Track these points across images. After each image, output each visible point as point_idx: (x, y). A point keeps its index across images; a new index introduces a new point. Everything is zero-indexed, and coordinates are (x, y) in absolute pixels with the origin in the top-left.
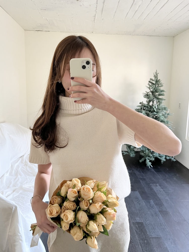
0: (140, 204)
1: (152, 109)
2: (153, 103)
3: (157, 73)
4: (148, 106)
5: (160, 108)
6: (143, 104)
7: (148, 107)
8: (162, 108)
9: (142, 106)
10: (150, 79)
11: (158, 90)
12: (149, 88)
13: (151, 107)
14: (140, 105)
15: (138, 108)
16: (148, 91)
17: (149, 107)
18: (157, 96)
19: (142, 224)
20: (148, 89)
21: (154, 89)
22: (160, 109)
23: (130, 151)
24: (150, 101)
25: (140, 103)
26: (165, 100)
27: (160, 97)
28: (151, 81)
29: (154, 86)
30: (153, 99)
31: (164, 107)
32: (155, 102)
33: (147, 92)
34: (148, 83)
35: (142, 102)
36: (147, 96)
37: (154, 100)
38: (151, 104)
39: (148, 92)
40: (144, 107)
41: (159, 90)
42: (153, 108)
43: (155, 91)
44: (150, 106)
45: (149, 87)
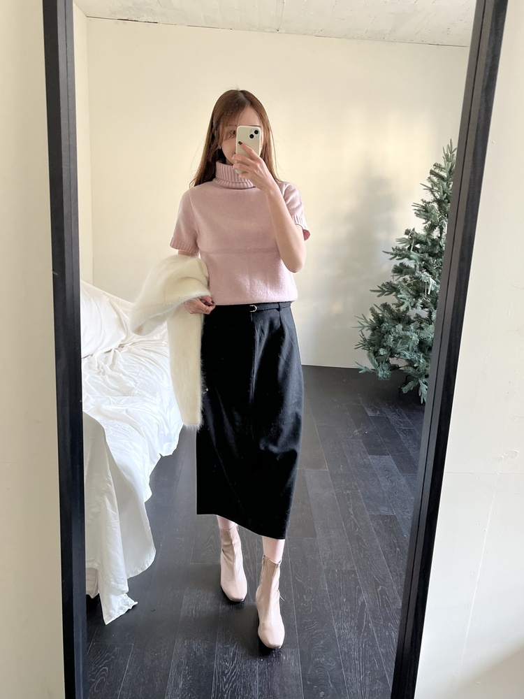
0: (392, 482)
1: (438, 247)
2: (441, 233)
4: (426, 240)
6: (415, 235)
7: (426, 243)
9: (411, 239)
10: (434, 165)
12: (431, 190)
13: (435, 243)
14: (407, 237)
15: (401, 246)
16: (429, 197)
17: (430, 244)
19: (393, 518)
20: (429, 193)
21: (444, 193)
23: (379, 363)
24: (432, 227)
25: (407, 232)
28: (437, 171)
29: (445, 184)
30: (440, 219)
32: (446, 228)
33: (425, 202)
34: (429, 175)
35: (414, 230)
36: (424, 211)
37: (443, 224)
38: (436, 234)
39: (427, 201)
40: (416, 243)
42: (440, 246)
43: (447, 198)
44: (433, 240)
45: (431, 187)
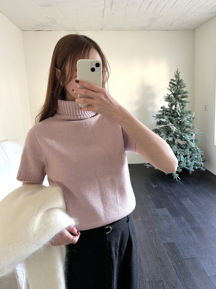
0: (169, 222)
2: (176, 107)
3: (179, 72)
4: (170, 111)
5: (184, 112)
6: (165, 109)
8: (186, 112)
10: (171, 80)
11: (180, 92)
12: (171, 90)
13: (174, 111)
15: (159, 113)
17: (172, 112)
18: (180, 98)
19: (173, 244)
21: (176, 91)
22: (184, 114)
24: (172, 105)
26: (189, 102)
27: (183, 99)
28: (172, 82)
29: (176, 87)
31: (188, 110)
32: (178, 105)
33: (168, 95)
34: (169, 84)
35: (164, 106)
36: (168, 99)
37: (177, 103)
38: (174, 107)
40: (166, 112)
41: (182, 91)
42: (176, 113)
43: (177, 93)
